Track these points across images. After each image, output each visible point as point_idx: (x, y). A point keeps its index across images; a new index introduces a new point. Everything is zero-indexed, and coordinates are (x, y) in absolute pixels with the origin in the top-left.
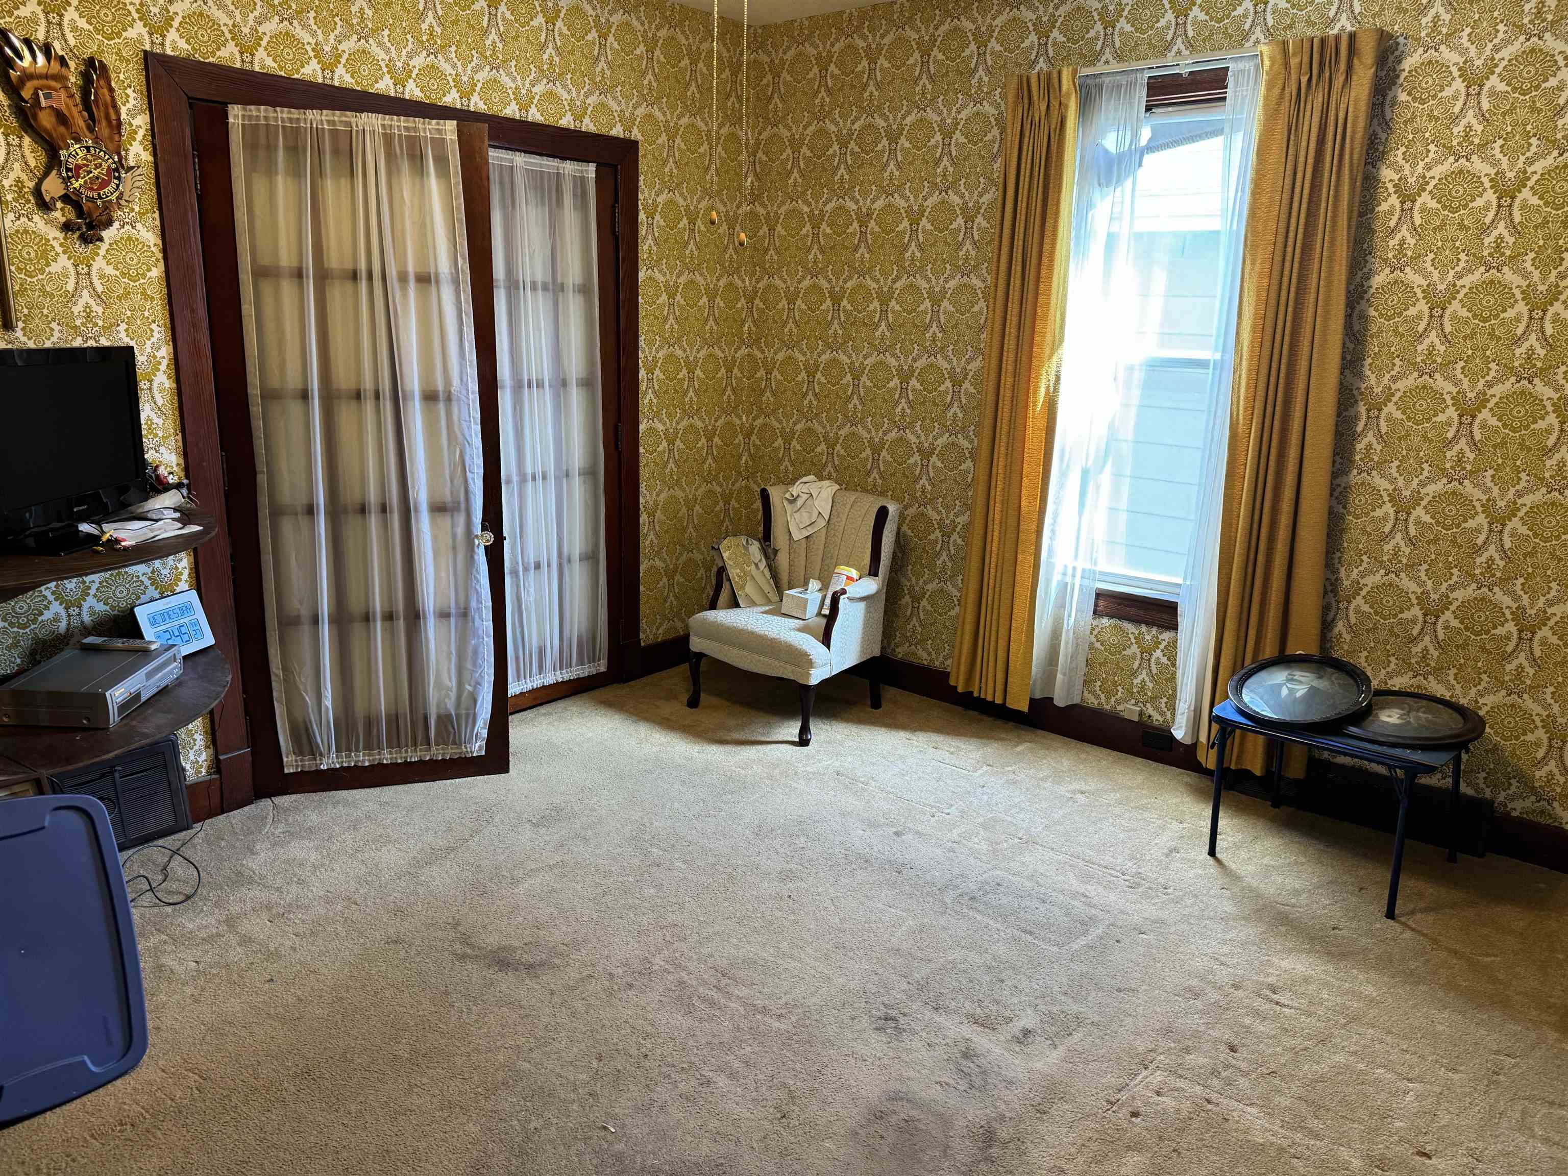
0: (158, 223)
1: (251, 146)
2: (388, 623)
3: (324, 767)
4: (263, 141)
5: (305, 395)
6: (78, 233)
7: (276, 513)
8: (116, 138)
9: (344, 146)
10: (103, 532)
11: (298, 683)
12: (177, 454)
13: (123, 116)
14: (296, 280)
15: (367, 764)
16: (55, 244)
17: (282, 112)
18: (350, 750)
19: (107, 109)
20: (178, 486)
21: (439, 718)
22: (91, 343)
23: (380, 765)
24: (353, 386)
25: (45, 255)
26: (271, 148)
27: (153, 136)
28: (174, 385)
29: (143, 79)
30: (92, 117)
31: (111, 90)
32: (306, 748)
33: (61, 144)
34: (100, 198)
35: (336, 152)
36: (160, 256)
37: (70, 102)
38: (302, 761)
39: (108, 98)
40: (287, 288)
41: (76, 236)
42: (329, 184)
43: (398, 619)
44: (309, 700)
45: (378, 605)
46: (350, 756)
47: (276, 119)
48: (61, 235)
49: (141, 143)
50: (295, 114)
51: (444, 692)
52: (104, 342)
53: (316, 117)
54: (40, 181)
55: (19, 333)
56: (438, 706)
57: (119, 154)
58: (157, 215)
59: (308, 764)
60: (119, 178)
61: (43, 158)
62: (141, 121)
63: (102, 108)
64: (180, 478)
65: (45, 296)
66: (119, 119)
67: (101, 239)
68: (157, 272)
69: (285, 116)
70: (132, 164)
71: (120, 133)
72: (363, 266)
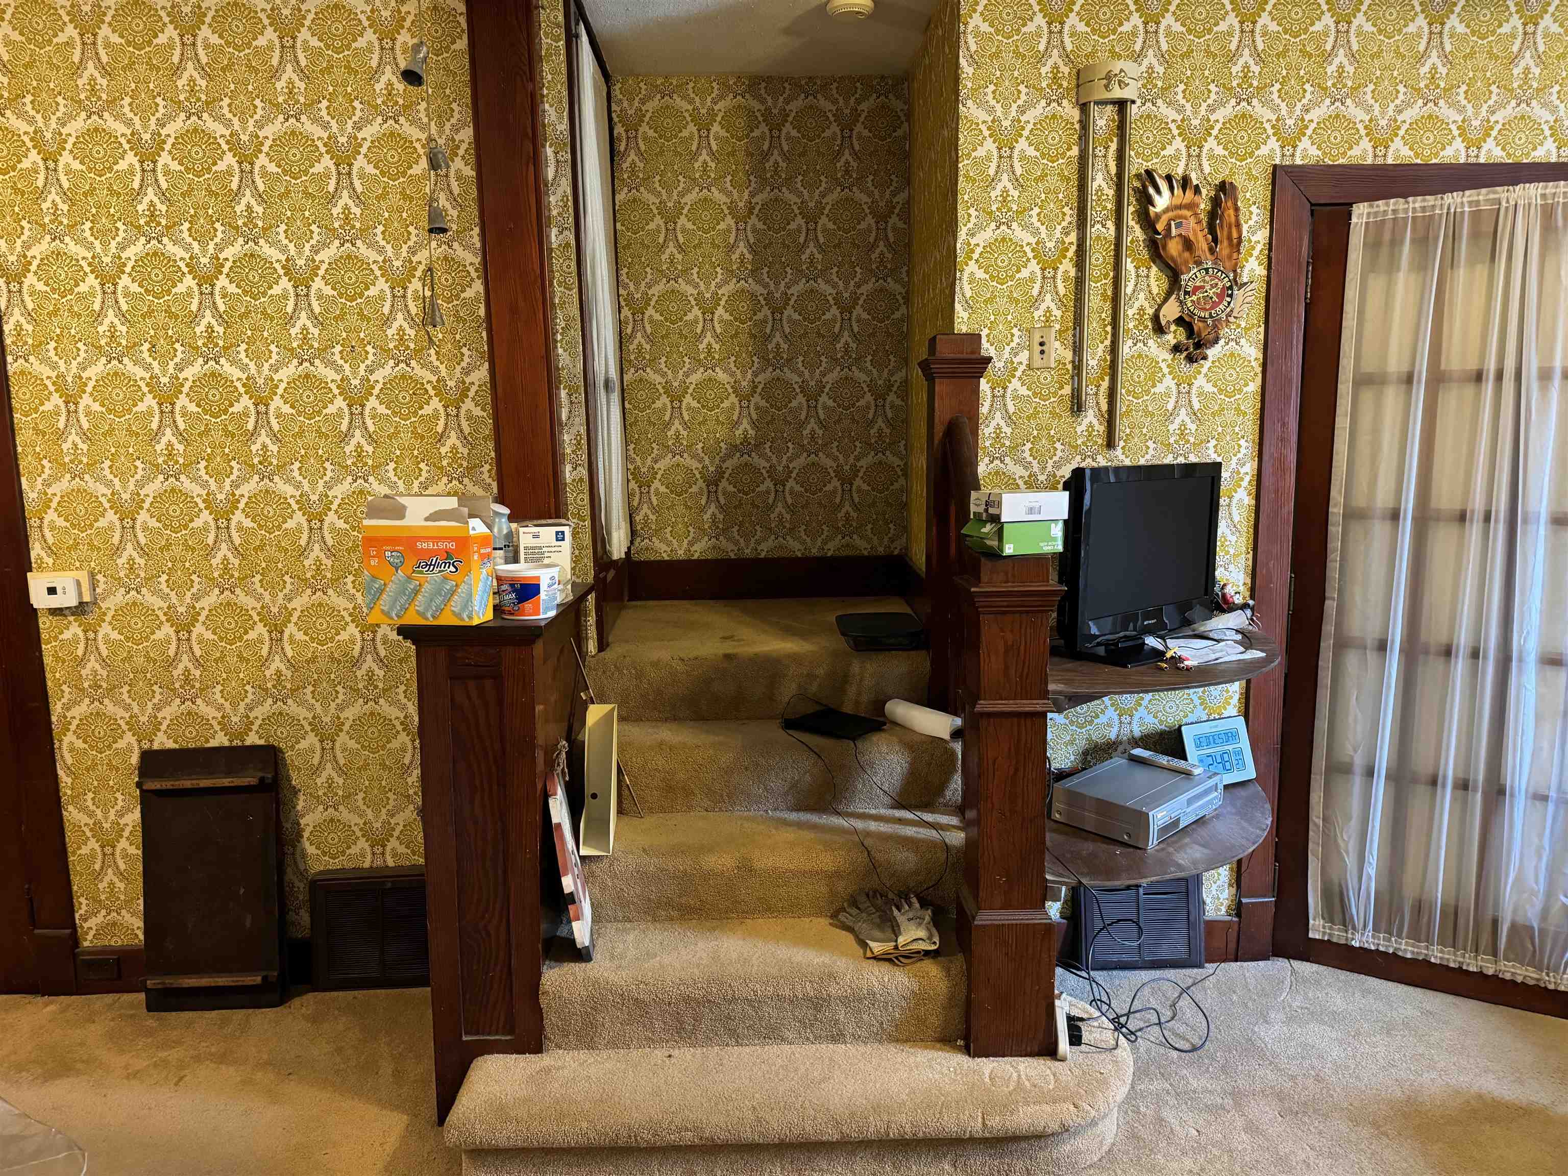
0: (1262, 337)
1: (1373, 245)
2: (1460, 793)
3: (1356, 944)
4: (1387, 236)
5: (1395, 516)
6: (1185, 354)
7: (1342, 645)
8: (1235, 255)
9: (1488, 228)
10: (1167, 647)
11: (1340, 841)
12: (1246, 573)
13: (1245, 233)
14: (1404, 387)
15: (1409, 956)
16: (1163, 365)
17: (1414, 202)
18: (1391, 934)
19: (1230, 228)
20: (1244, 607)
21: (1514, 927)
22: (1181, 460)
23: (1427, 962)
24: (1458, 506)
25: (1154, 378)
26: (1396, 243)
27: (1270, 250)
28: (1253, 502)
29: (1269, 194)
30: (1215, 240)
31: (1237, 209)
32: (1338, 917)
33: (1183, 268)
34: (1211, 316)
35: (1475, 235)
36: (1259, 370)
37: (1198, 228)
38: (1331, 928)
39: (1233, 219)
40: (1392, 397)
41: (1183, 356)
42: (1461, 273)
43: (1475, 790)
44: (1351, 861)
45: (1450, 770)
46: (1389, 940)
47: (1406, 211)
48: (1169, 357)
49: (1257, 258)
50: (1430, 200)
51: (1525, 895)
52: (1193, 459)
53: (1457, 201)
54: (1160, 307)
55: (1119, 451)
56: (1515, 911)
57: (1235, 271)
58: (1262, 329)
59: (1338, 935)
60: (1231, 296)
61: (1165, 286)
62: (1262, 236)
63: (1226, 229)
64: (1244, 598)
65: (1146, 416)
66: (1240, 238)
67: (1205, 358)
68: (1254, 387)
69: (1417, 205)
70: (1245, 280)
71: (1238, 251)
72: (1491, 366)
